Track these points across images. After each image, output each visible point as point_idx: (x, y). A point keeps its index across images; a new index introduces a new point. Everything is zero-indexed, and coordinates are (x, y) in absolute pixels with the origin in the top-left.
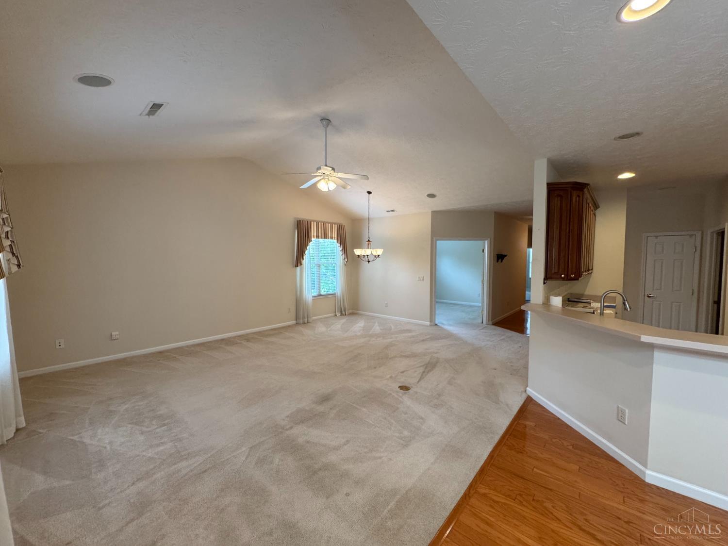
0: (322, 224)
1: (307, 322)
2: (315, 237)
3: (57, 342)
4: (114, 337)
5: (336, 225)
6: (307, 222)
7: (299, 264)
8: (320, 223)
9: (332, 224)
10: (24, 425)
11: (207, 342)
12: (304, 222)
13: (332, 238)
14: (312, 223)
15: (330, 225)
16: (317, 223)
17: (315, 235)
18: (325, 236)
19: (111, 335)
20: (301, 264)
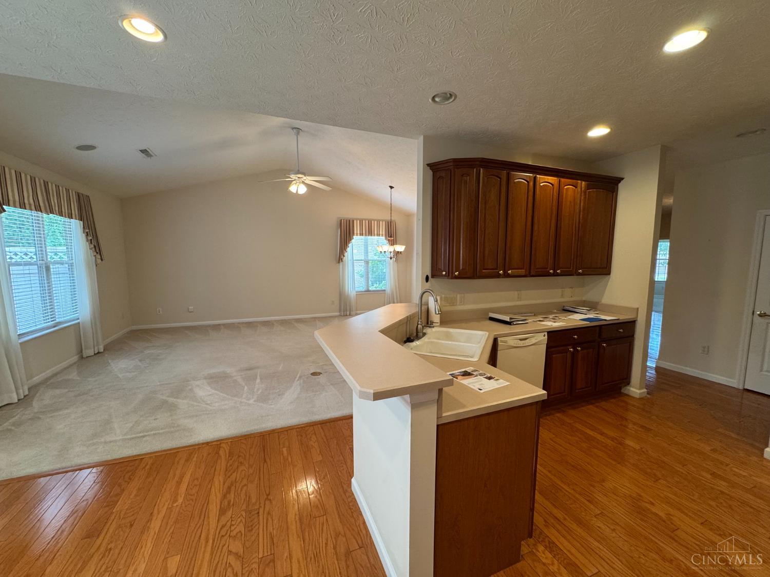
0: (367, 221)
1: (350, 315)
2: (359, 235)
3: (158, 309)
4: (190, 310)
5: (384, 223)
6: (349, 221)
7: (340, 261)
8: (364, 221)
9: (378, 221)
10: (102, 351)
11: (254, 322)
12: (345, 221)
13: (378, 235)
14: (355, 221)
15: (376, 222)
16: (361, 221)
17: (359, 232)
18: (370, 233)
19: (188, 309)
20: (342, 261)
